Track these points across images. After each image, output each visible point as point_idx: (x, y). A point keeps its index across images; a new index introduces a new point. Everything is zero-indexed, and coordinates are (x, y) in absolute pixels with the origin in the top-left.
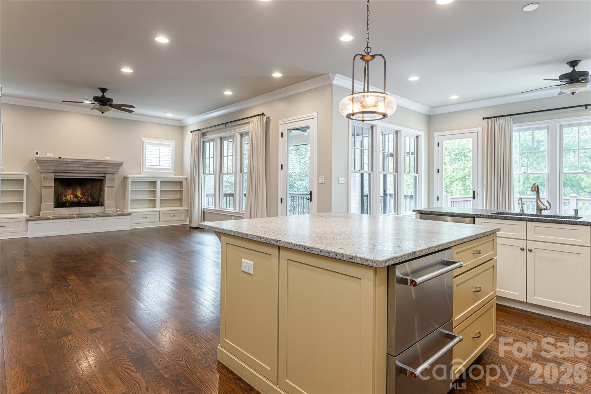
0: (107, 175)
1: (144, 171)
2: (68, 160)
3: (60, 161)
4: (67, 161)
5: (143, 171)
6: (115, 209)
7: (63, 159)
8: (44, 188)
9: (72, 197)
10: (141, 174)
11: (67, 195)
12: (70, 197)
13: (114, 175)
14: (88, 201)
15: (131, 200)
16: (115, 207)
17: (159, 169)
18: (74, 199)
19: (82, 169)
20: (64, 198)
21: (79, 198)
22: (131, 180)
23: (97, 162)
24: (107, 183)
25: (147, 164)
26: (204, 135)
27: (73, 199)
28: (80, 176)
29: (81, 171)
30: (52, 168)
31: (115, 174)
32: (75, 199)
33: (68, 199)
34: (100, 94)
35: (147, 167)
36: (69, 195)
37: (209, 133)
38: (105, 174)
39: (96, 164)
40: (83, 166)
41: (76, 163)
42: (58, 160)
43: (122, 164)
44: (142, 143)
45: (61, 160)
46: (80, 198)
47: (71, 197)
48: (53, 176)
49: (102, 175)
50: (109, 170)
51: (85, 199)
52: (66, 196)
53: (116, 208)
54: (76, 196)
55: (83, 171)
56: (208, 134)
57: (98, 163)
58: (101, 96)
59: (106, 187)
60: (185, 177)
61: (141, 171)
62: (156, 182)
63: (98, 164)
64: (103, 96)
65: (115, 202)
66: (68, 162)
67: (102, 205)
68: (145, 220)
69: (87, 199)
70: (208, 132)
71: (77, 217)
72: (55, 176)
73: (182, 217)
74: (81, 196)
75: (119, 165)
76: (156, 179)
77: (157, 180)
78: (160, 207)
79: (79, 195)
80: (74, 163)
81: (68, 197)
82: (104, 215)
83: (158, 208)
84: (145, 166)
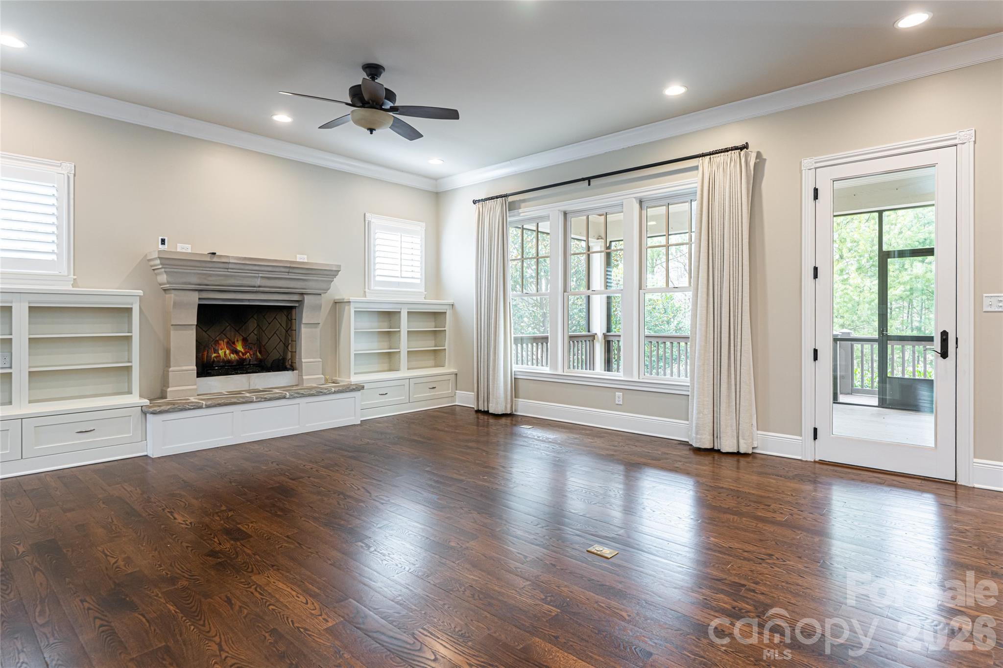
0: (306, 296)
1: (372, 287)
2: (232, 261)
3: (214, 262)
4: (229, 263)
5: (369, 288)
6: (322, 376)
7: (220, 256)
8: (175, 329)
9: (228, 352)
10: (365, 295)
12: (224, 352)
13: (319, 297)
14: (257, 359)
15: (355, 354)
16: (321, 372)
17: (399, 284)
18: (232, 355)
19: (258, 282)
20: (214, 355)
21: (241, 354)
22: (355, 308)
23: (289, 266)
24: (307, 316)
25: (378, 272)
26: (512, 207)
27: (230, 355)
28: (249, 300)
29: (254, 287)
30: (195, 280)
31: (320, 294)
32: (233, 357)
33: (220, 356)
35: (378, 278)
36: (221, 350)
37: (527, 203)
38: (302, 294)
39: (287, 270)
40: (260, 275)
41: (247, 267)
42: (208, 259)
43: (339, 271)
44: (366, 225)
45: (215, 259)
46: (244, 352)
47: (225, 352)
48: (194, 299)
49: (296, 298)
50: (312, 285)
51: (253, 356)
52: (216, 351)
53: (322, 374)
54: (236, 352)
55: (259, 287)
56: (523, 205)
57: (292, 269)
59: (302, 325)
60: (450, 301)
61: (365, 288)
62: (400, 312)
63: (291, 271)
65: (320, 360)
66: (231, 266)
67: (294, 369)
68: (383, 399)
69: (256, 354)
70: (524, 201)
71: (259, 399)
72: (199, 299)
73: (449, 390)
74: (242, 350)
75: (331, 274)
76: (399, 306)
77: (401, 309)
78: (408, 369)
79: (240, 347)
80: (242, 267)
81: (220, 352)
82: (312, 392)
83: (403, 373)
84: (375, 276)
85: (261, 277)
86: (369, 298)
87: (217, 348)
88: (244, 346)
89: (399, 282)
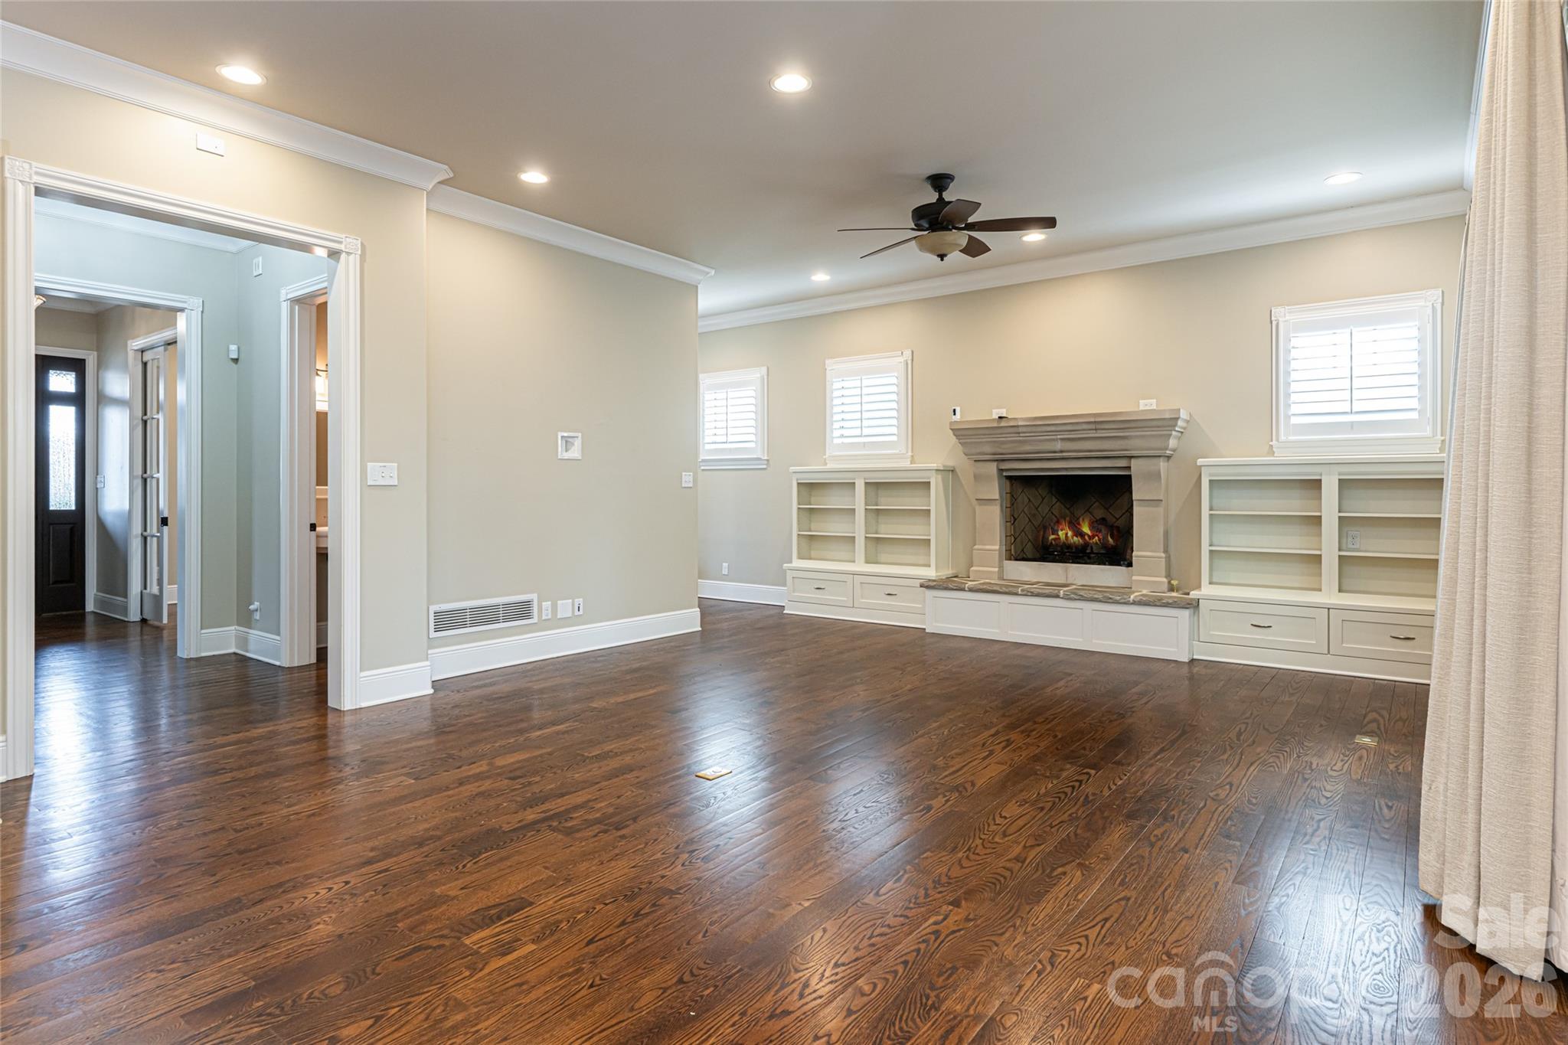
0: (1133, 461)
1: (1282, 438)
2: (1020, 423)
3: (1002, 427)
4: (1018, 426)
5: (1277, 440)
6: (1165, 580)
7: (1009, 420)
8: (980, 505)
9: (1070, 534)
10: (1271, 452)
11: (1057, 531)
12: (1065, 534)
13: (1155, 461)
14: (1105, 546)
15: (1211, 552)
16: (1164, 573)
17: (1350, 426)
18: (1075, 538)
19: (1059, 446)
20: (1052, 537)
21: (1086, 537)
22: (1210, 475)
23: (1093, 420)
24: (1139, 491)
25: (1295, 409)
27: (1071, 538)
28: (1066, 469)
29: (1055, 452)
30: (988, 449)
31: (1157, 457)
32: (1076, 540)
33: (1059, 539)
34: (932, 197)
35: (1294, 420)
36: (1062, 530)
38: (1129, 458)
40: (1060, 437)
41: (1040, 429)
42: (995, 425)
43: (1178, 419)
44: (1274, 330)
45: (1003, 424)
46: (1089, 536)
47: (1067, 534)
48: (993, 470)
49: (1123, 463)
50: (1136, 444)
51: (1099, 540)
52: (1055, 532)
53: (1166, 577)
54: (1082, 535)
55: (1062, 452)
57: (1098, 424)
58: (935, 201)
59: (1135, 503)
61: (1273, 439)
62: (1321, 481)
63: (1098, 426)
64: (941, 199)
65: (1163, 556)
66: (1021, 430)
67: (1130, 565)
68: (1259, 635)
69: (1105, 538)
71: (1025, 593)
72: (1000, 470)
74: (1089, 533)
75: (1166, 424)
76: (1318, 469)
77: (1321, 475)
78: (1340, 591)
79: (1086, 529)
80: (1034, 429)
81: (1060, 533)
82: (1096, 596)
83: (1330, 596)
84: (1287, 417)
85: (1062, 439)
86: (1280, 456)
87: (1056, 528)
88: (1091, 527)
89: (1352, 423)
